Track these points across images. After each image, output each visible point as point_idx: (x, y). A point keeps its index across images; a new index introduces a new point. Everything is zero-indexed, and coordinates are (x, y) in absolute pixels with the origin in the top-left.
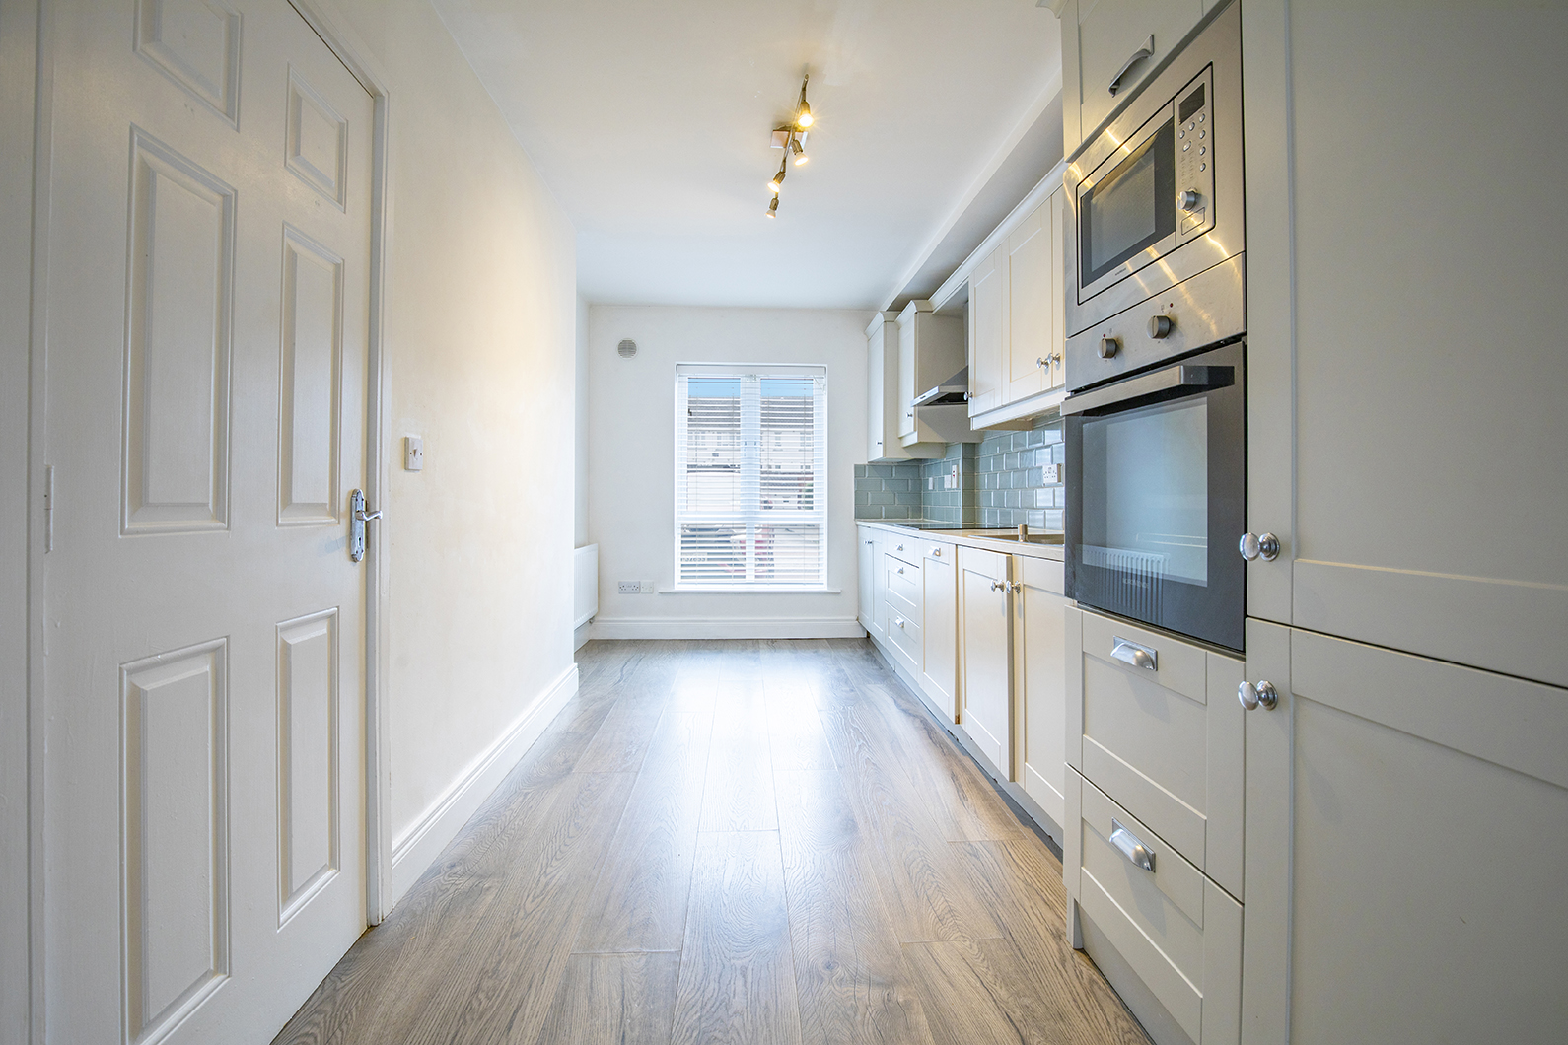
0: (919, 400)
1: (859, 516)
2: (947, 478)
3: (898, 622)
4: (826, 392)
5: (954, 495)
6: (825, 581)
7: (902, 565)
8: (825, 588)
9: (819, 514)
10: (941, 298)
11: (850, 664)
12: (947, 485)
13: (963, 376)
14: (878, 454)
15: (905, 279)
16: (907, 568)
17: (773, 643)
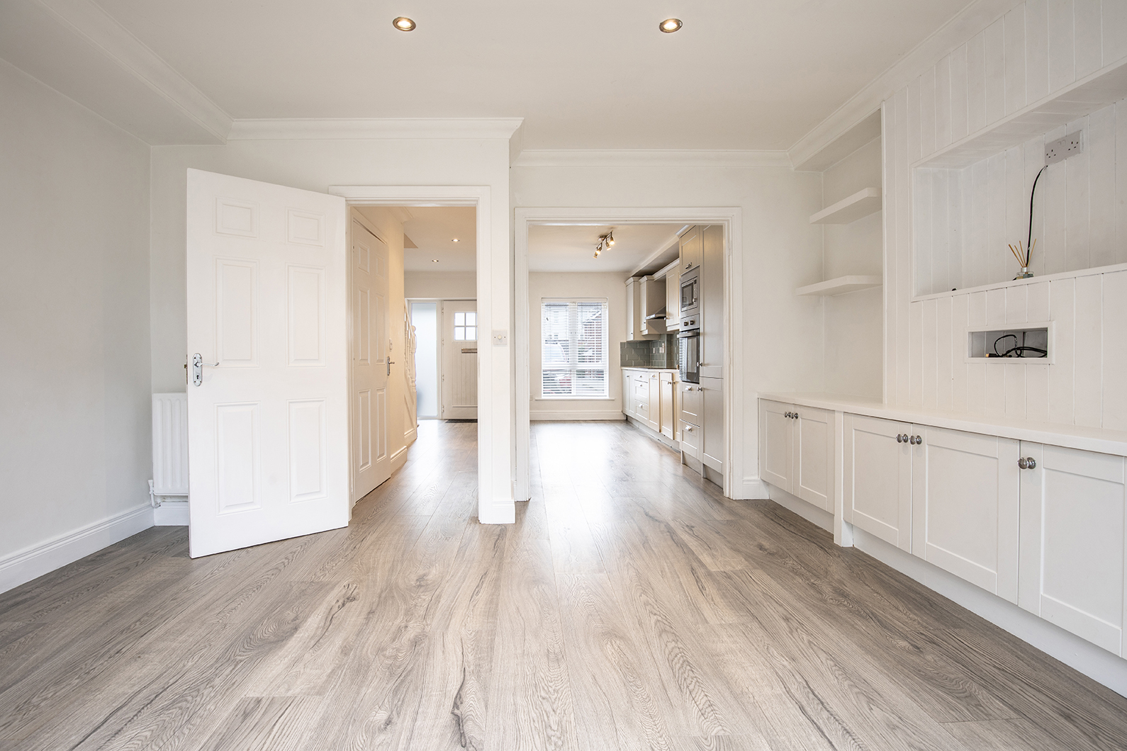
0: (648, 318)
1: (623, 364)
2: (660, 348)
3: (640, 406)
4: (607, 310)
5: (663, 354)
6: (608, 395)
7: (641, 383)
8: (607, 398)
9: (603, 364)
10: (657, 276)
11: (620, 427)
12: (660, 352)
13: (664, 310)
14: (631, 338)
15: (643, 265)
16: (643, 384)
17: (585, 421)
